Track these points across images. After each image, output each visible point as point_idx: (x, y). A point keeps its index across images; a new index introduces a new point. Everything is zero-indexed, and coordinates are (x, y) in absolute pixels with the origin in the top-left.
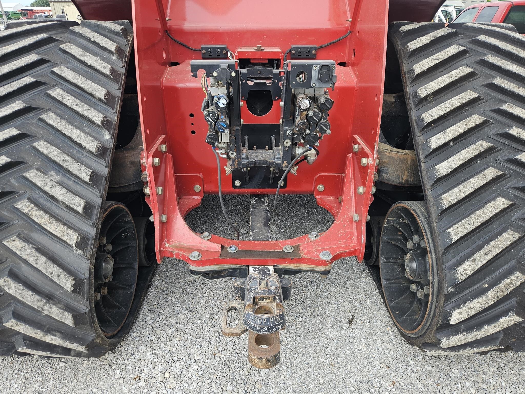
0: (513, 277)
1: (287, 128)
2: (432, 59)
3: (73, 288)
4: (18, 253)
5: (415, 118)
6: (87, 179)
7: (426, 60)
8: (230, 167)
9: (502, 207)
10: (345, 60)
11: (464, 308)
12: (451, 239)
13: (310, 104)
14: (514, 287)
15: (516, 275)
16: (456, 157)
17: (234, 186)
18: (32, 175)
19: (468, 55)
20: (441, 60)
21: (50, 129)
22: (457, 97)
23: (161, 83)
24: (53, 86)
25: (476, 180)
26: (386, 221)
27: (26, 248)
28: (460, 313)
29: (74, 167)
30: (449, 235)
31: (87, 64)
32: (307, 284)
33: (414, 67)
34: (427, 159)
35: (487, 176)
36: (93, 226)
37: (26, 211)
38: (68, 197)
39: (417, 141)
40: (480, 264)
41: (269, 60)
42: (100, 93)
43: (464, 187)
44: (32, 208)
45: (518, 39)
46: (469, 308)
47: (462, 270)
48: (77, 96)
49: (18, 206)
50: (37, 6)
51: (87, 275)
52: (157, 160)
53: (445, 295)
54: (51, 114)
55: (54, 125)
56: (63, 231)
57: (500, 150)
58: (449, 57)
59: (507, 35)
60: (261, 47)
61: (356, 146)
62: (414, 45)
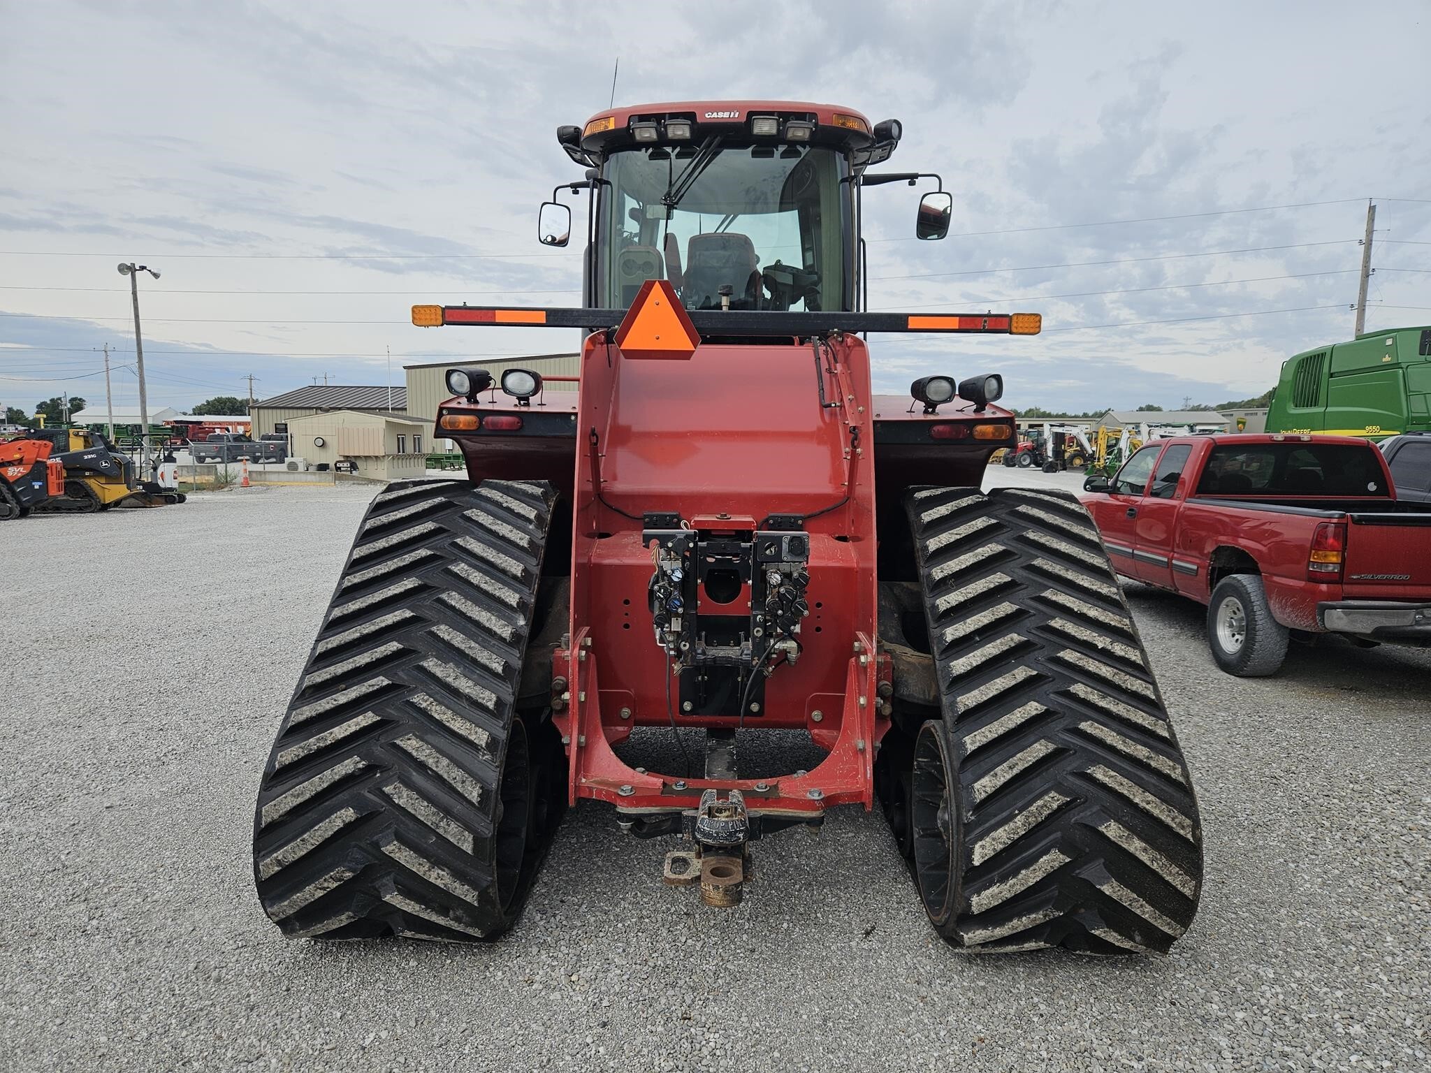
0: (1046, 798)
1: (758, 612)
2: (952, 534)
3: (479, 799)
4: (415, 754)
5: (929, 606)
6: (500, 670)
7: (944, 535)
8: (681, 666)
9: (1034, 713)
10: (846, 534)
11: (987, 839)
12: (966, 750)
13: (782, 580)
14: (1050, 811)
15: (1051, 795)
16: (978, 652)
17: (682, 711)
18: (431, 664)
19: (1005, 530)
20: (963, 535)
21: (450, 613)
22: (983, 581)
23: (590, 559)
24: (455, 561)
25: (1003, 680)
26: (915, 763)
27: (424, 748)
28: (983, 847)
29: (483, 657)
30: (964, 744)
31: (498, 534)
32: (801, 887)
33: (928, 542)
34: (943, 657)
35: (1017, 676)
36: (503, 728)
37: (424, 705)
38: (475, 690)
39: (932, 634)
40: (1003, 780)
41: (737, 531)
42: (516, 568)
43: (987, 688)
44: (432, 703)
45: (1073, 510)
46: (994, 839)
47: (979, 787)
48: (485, 573)
49: (415, 701)
50: (209, 413)
51: (494, 786)
52: (583, 653)
53: (965, 824)
54: (454, 593)
55: (458, 606)
56: (470, 730)
57: (1043, 647)
58: (974, 532)
59: (1058, 505)
60: (725, 515)
61: (856, 644)
62: (927, 517)
